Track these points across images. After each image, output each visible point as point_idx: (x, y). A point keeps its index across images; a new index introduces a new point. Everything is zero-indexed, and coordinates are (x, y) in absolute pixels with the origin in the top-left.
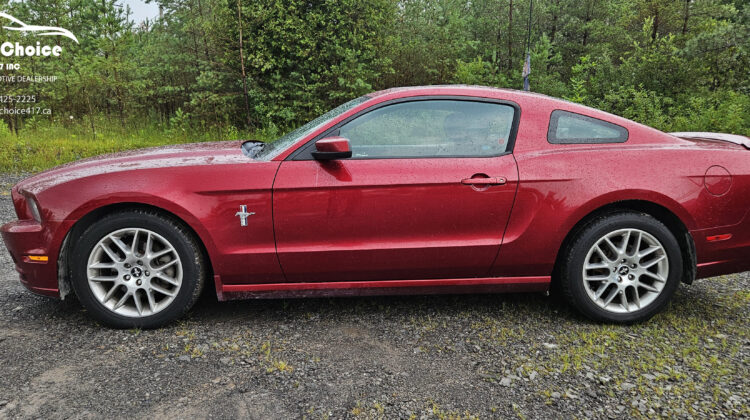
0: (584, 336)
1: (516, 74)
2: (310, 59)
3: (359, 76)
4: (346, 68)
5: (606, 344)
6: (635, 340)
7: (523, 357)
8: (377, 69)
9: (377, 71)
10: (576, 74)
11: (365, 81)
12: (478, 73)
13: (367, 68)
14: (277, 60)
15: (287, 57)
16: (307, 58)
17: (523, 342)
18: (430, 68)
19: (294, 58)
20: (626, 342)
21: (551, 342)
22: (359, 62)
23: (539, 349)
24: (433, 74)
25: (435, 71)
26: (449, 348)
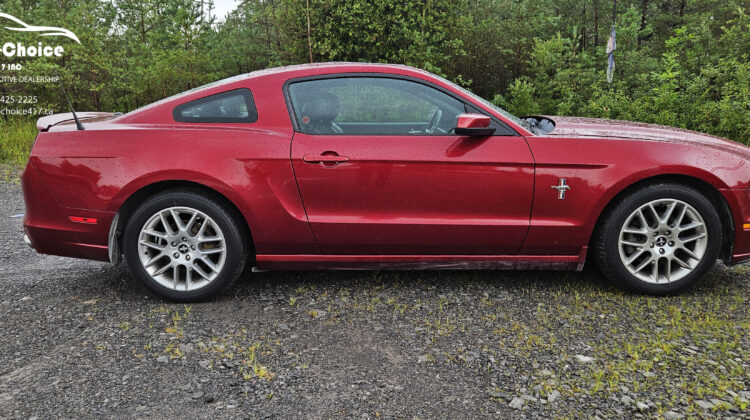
0: (630, 347)
1: (600, 49)
2: (378, 44)
3: (427, 59)
4: (414, 51)
5: (656, 359)
6: (695, 355)
7: (546, 372)
8: (447, 51)
9: (447, 54)
10: (670, 49)
11: (434, 65)
12: (557, 51)
13: (437, 51)
14: (345, 47)
15: (355, 43)
16: (375, 43)
17: (551, 353)
18: (505, 48)
19: (362, 43)
20: (682, 357)
21: (586, 354)
22: (428, 45)
23: (569, 363)
24: (509, 54)
25: (511, 51)
26: (460, 357)
